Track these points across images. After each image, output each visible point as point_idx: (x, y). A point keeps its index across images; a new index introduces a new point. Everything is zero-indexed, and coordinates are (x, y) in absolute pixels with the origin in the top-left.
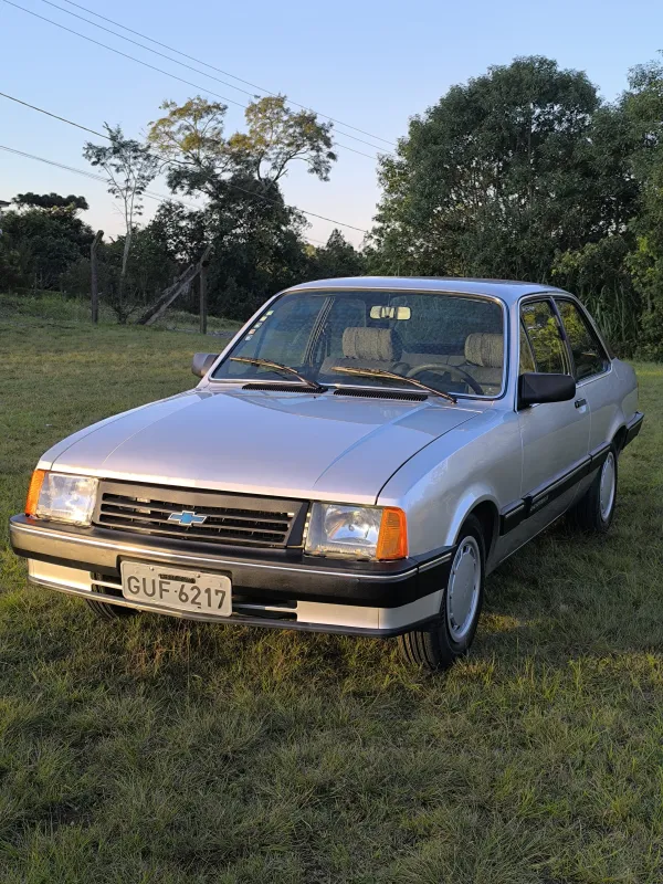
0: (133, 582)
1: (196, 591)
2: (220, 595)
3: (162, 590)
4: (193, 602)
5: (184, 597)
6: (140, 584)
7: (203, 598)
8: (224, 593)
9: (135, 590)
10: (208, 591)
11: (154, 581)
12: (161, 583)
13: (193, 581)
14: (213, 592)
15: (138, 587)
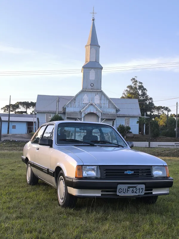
0: (120, 190)
1: (136, 190)
2: (142, 189)
3: (127, 191)
4: (135, 192)
5: (133, 192)
6: (122, 190)
7: (138, 191)
8: (143, 189)
9: (120, 192)
10: (139, 189)
11: (126, 189)
12: (128, 189)
13: (136, 187)
14: (140, 189)
15: (121, 191)
